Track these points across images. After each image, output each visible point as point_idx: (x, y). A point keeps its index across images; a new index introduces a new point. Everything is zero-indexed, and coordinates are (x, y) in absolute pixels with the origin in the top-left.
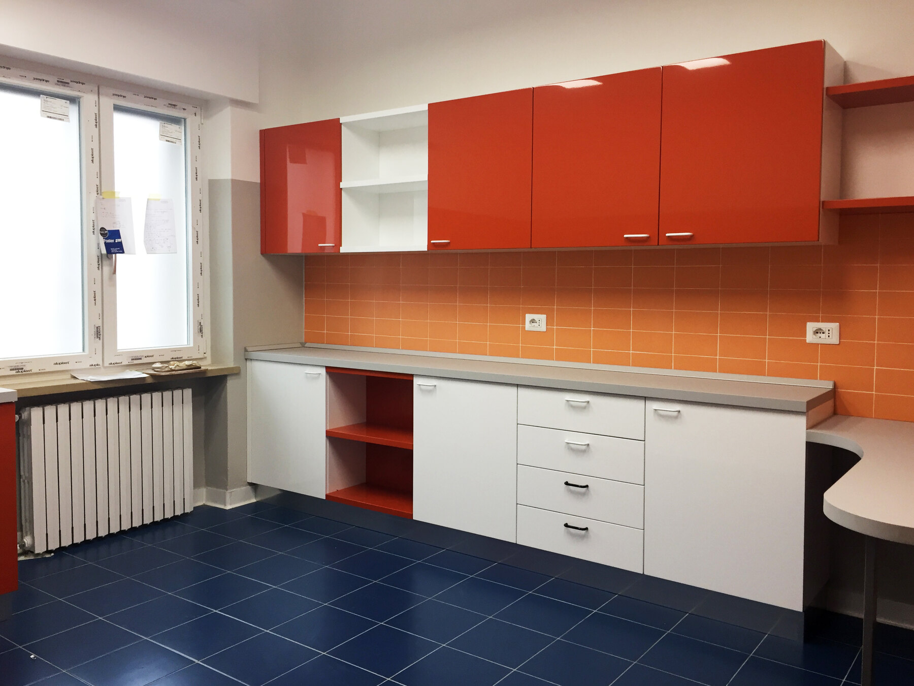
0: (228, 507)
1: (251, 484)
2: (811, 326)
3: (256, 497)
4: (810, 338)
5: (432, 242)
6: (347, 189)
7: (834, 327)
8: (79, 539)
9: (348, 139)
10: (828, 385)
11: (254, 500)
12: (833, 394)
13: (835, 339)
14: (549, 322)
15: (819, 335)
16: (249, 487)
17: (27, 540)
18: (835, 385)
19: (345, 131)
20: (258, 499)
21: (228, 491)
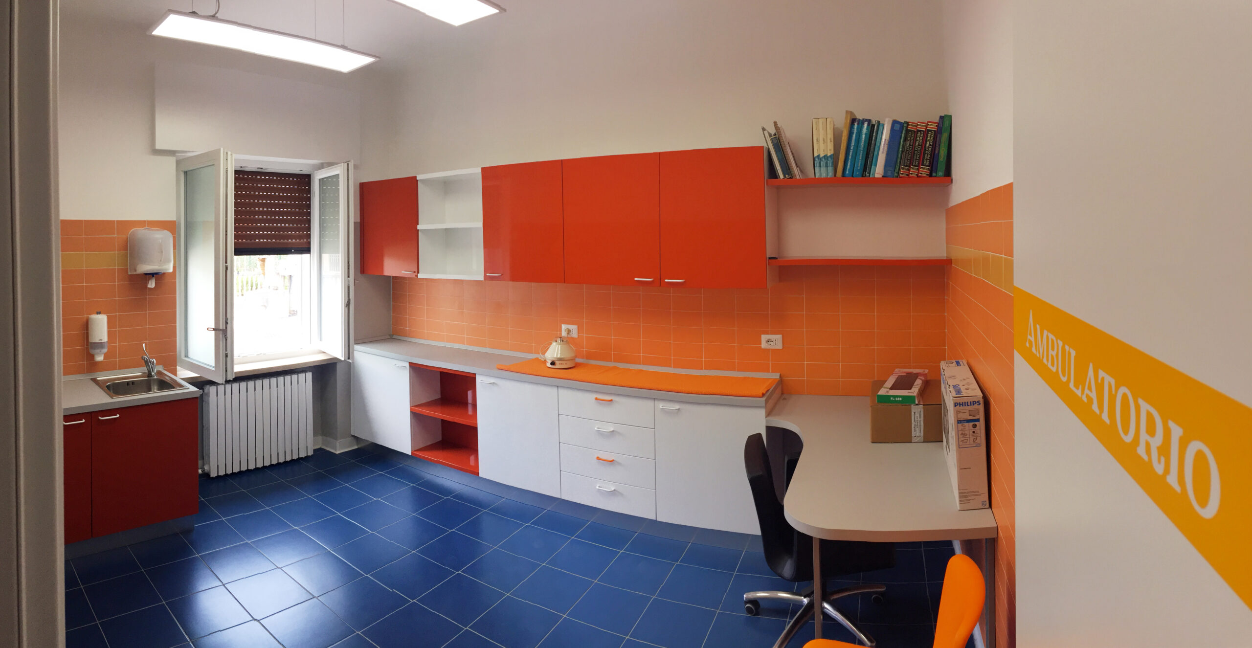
0: (338, 452)
1: (354, 436)
2: (764, 338)
3: (357, 445)
4: (764, 345)
5: (488, 275)
6: (424, 231)
7: (779, 337)
8: (236, 470)
9: (424, 194)
10: (777, 376)
11: (356, 447)
12: (781, 382)
13: (780, 346)
14: (579, 331)
15: (769, 343)
16: (353, 438)
17: (206, 468)
18: (780, 377)
19: (421, 188)
20: (359, 446)
21: (338, 441)
